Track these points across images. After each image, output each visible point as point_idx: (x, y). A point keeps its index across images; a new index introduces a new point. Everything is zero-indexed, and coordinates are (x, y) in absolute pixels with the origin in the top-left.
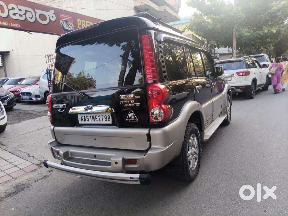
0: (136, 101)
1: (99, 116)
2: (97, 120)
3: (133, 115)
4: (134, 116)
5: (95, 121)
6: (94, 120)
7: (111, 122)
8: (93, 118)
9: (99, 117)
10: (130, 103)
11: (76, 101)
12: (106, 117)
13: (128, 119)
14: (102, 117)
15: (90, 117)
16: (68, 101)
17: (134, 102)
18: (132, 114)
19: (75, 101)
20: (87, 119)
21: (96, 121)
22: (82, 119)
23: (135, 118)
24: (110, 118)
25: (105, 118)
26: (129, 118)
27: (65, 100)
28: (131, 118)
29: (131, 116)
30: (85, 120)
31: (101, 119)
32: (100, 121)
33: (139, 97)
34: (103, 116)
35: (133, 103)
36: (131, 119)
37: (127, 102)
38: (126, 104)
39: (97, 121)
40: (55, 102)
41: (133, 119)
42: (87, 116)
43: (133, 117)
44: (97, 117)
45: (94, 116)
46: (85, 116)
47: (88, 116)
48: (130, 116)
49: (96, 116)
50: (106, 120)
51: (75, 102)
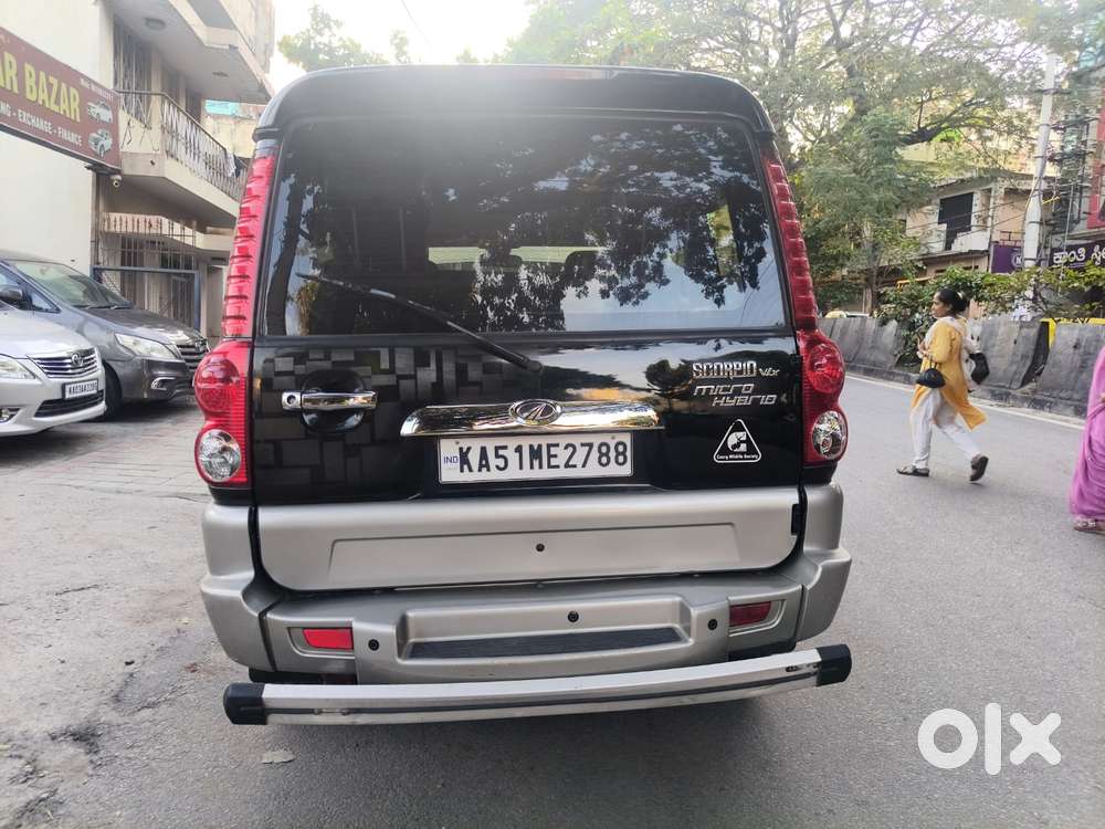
0: (764, 385)
1: (566, 448)
2: (554, 462)
3: (744, 438)
4: (748, 441)
5: (541, 467)
6: (536, 463)
7: (626, 470)
8: (535, 454)
9: (570, 450)
10: (738, 392)
11: (450, 377)
12: (604, 449)
13: (720, 453)
14: (582, 450)
15: (519, 449)
16: (393, 377)
17: (755, 392)
18: (740, 434)
19: (440, 377)
20: (493, 461)
21: (549, 466)
22: (464, 462)
23: (751, 450)
24: (628, 454)
25: (601, 455)
26: (725, 451)
27: (363, 370)
28: (736, 450)
29: (736, 441)
30: (485, 466)
31: (578, 459)
32: (575, 466)
33: (775, 372)
34: (590, 446)
35: (749, 395)
36: (735, 453)
37: (725, 390)
38: (720, 397)
39: (558, 467)
40: (286, 380)
41: (742, 453)
42: (497, 449)
43: (743, 447)
44: (553, 451)
45: (540, 446)
46: (483, 450)
47: (505, 448)
48: (730, 445)
49: (549, 446)
50: (604, 460)
51: (439, 384)
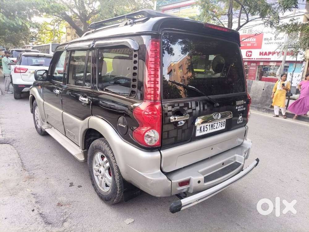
2: (214, 127)
4: (242, 118)
5: (212, 129)
11: (202, 109)
13: (238, 121)
14: (219, 124)
15: (210, 126)
16: (192, 110)
19: (200, 109)
20: (205, 129)
21: (214, 129)
22: (201, 130)
24: (225, 123)
25: (221, 124)
27: (186, 109)
28: (240, 120)
29: (240, 118)
30: (204, 131)
31: (218, 126)
32: (217, 128)
38: (239, 109)
40: (170, 113)
46: (204, 126)
47: (207, 125)
51: (200, 111)
